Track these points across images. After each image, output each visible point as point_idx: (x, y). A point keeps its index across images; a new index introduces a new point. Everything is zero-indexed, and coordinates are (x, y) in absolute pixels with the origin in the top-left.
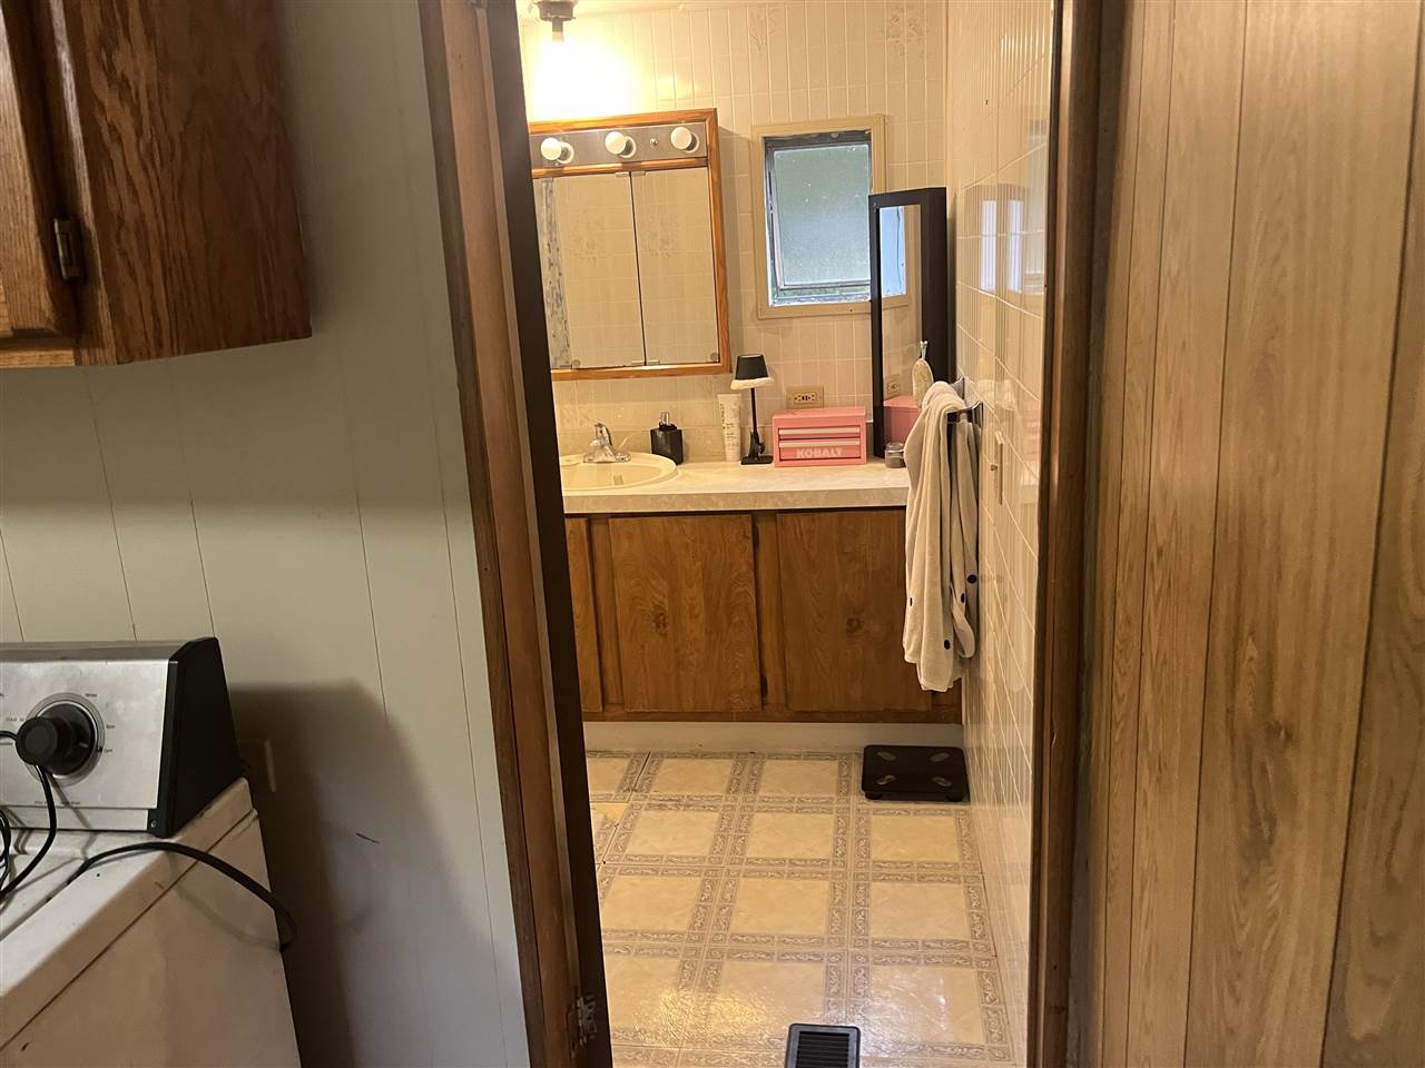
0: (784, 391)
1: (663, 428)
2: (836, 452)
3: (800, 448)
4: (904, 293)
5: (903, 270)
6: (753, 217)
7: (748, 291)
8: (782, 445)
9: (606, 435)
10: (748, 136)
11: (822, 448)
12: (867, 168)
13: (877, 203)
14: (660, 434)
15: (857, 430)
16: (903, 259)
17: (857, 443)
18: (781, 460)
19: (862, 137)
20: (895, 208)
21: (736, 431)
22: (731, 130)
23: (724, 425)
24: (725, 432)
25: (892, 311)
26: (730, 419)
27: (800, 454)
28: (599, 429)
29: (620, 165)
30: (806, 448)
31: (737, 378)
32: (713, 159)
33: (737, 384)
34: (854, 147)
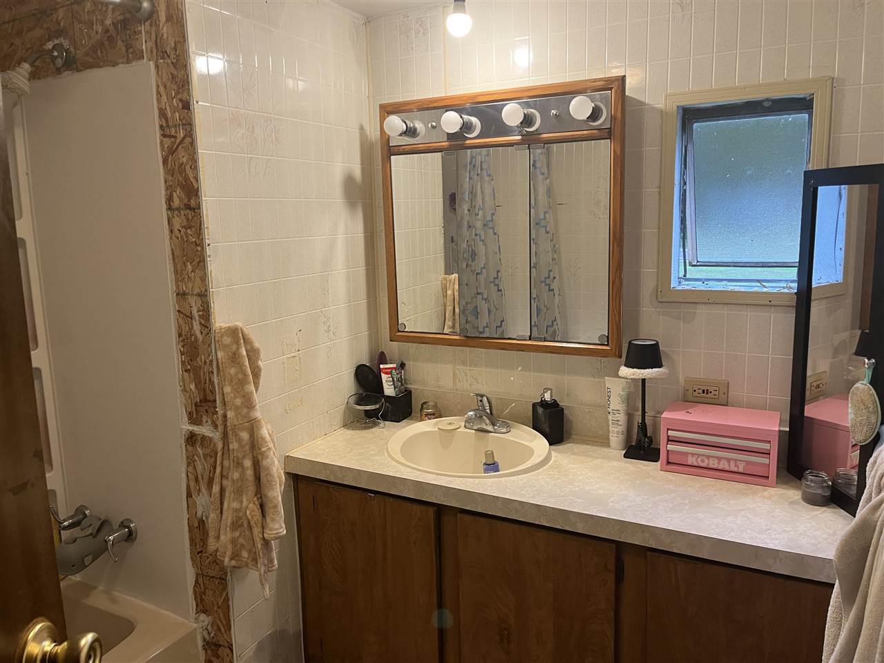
0: (681, 380)
1: (543, 404)
2: (737, 466)
3: (693, 454)
4: (841, 280)
5: (841, 255)
6: (660, 193)
7: (648, 271)
8: (671, 447)
9: (487, 404)
10: (661, 106)
11: (719, 459)
12: (805, 140)
13: (814, 181)
14: (540, 410)
15: (766, 446)
16: (841, 243)
17: (766, 461)
18: (668, 463)
19: (804, 104)
20: (838, 186)
21: (622, 418)
22: (642, 99)
23: (610, 410)
24: (610, 417)
25: (824, 302)
26: (617, 404)
27: (691, 461)
28: (480, 398)
29: (520, 137)
30: (699, 455)
31: (625, 366)
32: (617, 133)
33: (625, 371)
34: (790, 118)
